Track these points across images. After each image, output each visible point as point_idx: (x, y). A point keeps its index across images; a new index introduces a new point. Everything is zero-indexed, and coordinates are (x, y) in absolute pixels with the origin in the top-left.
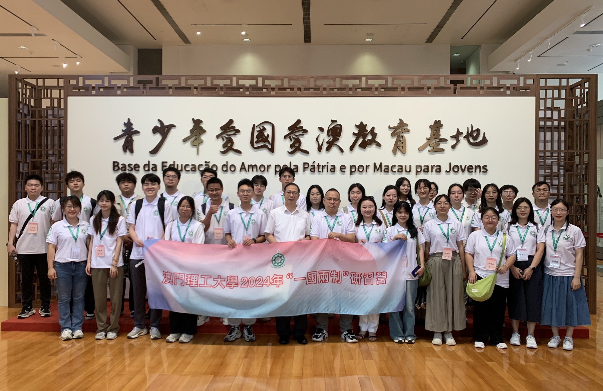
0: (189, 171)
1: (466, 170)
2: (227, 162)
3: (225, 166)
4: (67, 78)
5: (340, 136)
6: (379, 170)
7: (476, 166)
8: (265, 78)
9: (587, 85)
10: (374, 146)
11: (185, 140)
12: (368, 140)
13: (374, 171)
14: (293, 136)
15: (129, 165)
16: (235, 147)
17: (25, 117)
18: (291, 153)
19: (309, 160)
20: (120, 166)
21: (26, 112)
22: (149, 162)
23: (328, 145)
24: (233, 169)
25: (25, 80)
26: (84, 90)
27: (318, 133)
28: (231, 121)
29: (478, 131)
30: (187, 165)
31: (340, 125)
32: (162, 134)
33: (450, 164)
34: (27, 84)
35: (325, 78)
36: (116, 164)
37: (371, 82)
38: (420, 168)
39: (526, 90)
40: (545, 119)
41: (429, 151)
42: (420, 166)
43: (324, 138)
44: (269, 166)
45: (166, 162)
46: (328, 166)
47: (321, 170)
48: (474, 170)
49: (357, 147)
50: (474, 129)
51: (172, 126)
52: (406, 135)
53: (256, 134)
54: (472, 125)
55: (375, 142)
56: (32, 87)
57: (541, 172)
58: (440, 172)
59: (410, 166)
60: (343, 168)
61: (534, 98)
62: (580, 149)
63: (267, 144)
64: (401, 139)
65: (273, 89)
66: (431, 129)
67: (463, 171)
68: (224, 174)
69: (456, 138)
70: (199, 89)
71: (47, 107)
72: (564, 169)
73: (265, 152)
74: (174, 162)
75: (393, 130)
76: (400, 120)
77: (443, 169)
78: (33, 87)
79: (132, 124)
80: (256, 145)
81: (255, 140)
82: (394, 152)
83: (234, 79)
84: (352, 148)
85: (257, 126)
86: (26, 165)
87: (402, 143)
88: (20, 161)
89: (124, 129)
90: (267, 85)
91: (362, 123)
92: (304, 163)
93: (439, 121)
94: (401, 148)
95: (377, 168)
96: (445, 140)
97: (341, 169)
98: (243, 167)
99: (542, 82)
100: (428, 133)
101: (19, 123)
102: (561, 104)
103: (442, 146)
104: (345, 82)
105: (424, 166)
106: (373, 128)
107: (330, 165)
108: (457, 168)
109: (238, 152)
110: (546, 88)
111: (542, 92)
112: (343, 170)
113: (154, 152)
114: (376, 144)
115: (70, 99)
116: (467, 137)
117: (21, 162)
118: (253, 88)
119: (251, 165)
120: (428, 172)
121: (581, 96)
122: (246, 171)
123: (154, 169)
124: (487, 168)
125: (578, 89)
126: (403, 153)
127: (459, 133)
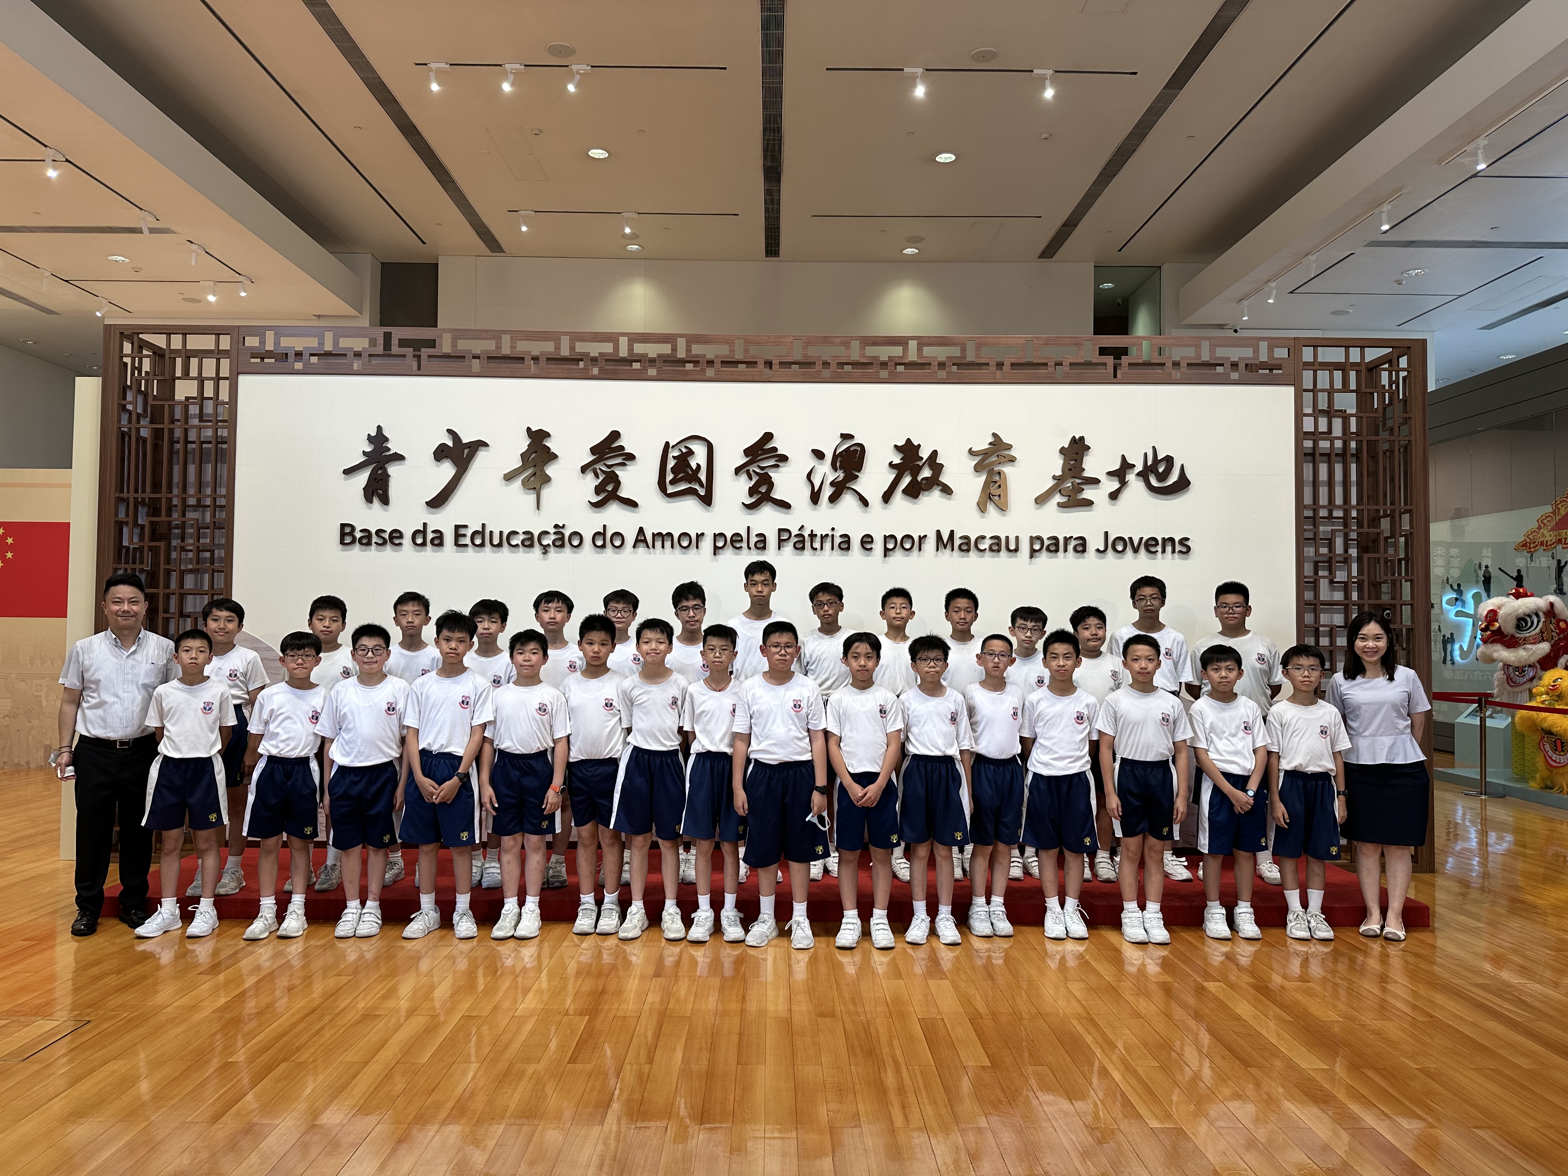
0: (517, 545)
1: (1142, 549)
2: (605, 526)
3: (603, 534)
4: (238, 333)
5: (859, 470)
6: (949, 547)
7: (1163, 539)
8: (692, 339)
9: (1403, 362)
10: (936, 493)
11: (509, 477)
12: (923, 479)
13: (938, 550)
14: (754, 468)
15: (379, 532)
16: (623, 493)
17: (138, 422)
18: (751, 507)
19: (791, 522)
20: (358, 535)
21: (139, 411)
22: (425, 525)
23: (834, 489)
24: (617, 543)
25: (141, 336)
26: (273, 360)
27: (812, 462)
28: (615, 435)
29: (1169, 460)
30: (514, 533)
31: (861, 446)
32: (455, 463)
33: (1106, 533)
34: (142, 345)
35: (826, 340)
36: (348, 530)
37: (928, 351)
38: (1039, 542)
39: (1271, 370)
40: (1315, 436)
41: (1060, 505)
42: (1039, 538)
43: (825, 472)
44: (700, 536)
45: (466, 526)
46: (833, 535)
47: (817, 545)
48: (1159, 548)
49: (898, 495)
50: (1160, 457)
51: (480, 445)
52: (1007, 470)
53: (671, 463)
54: (1154, 448)
55: (938, 485)
56: (154, 353)
57: (1310, 551)
58: (1084, 551)
59: (1017, 538)
60: (867, 541)
61: (1292, 389)
62: (1392, 503)
63: (697, 487)
64: (997, 478)
65: (710, 363)
66: (1063, 457)
67: (1136, 550)
68: (598, 553)
69: (1118, 476)
70: (543, 361)
71: (187, 398)
72: (1359, 546)
73: (691, 504)
74: (483, 525)
75: (979, 458)
76: (994, 435)
77: (1091, 547)
78: (158, 354)
79: (386, 439)
80: (671, 489)
81: (670, 477)
82: (982, 507)
83: (624, 342)
84: (887, 497)
85: (673, 447)
86: (137, 531)
87: (1000, 486)
88: (125, 520)
89: (368, 449)
90: (697, 356)
91: (909, 440)
92: (780, 531)
93: (1082, 439)
94: (997, 498)
95: (945, 542)
96: (1095, 481)
97: (863, 543)
98: (640, 538)
99: (1307, 354)
100: (1057, 466)
101: (123, 434)
102: (1347, 402)
103: (1088, 493)
104: (872, 351)
105: (1048, 539)
106: (935, 453)
107: (837, 534)
108: (1122, 543)
109: (631, 504)
110: (1315, 366)
111: (1308, 375)
112: (868, 546)
113: (438, 502)
114: (940, 488)
115: (244, 381)
116: (1143, 475)
117: (127, 523)
118: (665, 361)
119: (660, 534)
120: (1057, 551)
121: (1390, 386)
122: (648, 547)
123: (436, 542)
124: (1189, 543)
125: (1385, 370)
126: (1002, 508)
127: (1126, 465)
